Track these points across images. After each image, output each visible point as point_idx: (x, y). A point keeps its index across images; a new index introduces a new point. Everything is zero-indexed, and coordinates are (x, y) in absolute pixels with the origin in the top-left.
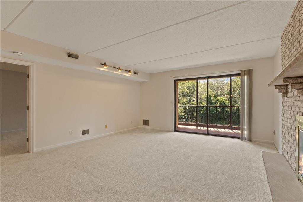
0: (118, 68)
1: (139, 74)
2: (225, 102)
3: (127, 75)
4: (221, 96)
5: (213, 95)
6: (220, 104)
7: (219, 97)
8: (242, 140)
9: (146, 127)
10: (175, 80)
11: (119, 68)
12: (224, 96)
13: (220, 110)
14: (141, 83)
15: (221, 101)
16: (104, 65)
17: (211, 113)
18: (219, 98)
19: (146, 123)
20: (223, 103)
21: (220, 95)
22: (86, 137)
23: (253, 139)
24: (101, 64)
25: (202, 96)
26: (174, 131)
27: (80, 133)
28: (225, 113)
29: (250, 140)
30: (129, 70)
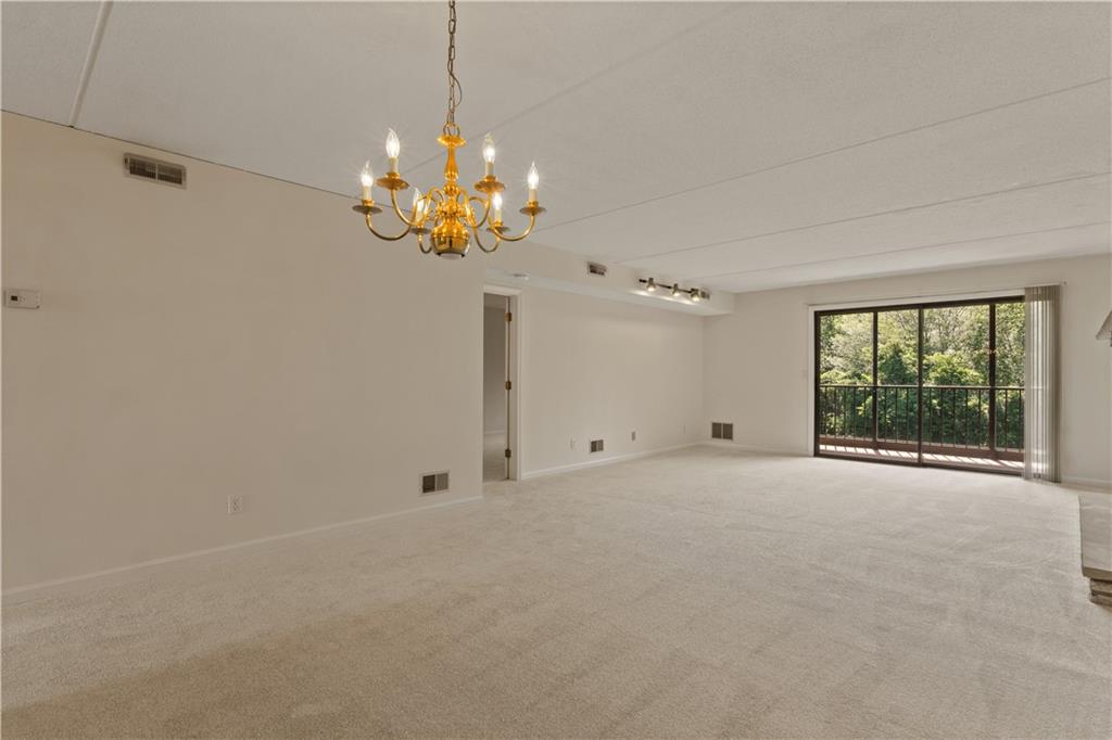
0: (672, 285)
1: (711, 297)
2: (961, 373)
3: (687, 302)
4: (943, 350)
5: (908, 346)
6: (941, 380)
7: (936, 354)
8: (1027, 478)
9: (722, 443)
10: (816, 312)
11: (676, 288)
12: (957, 348)
13: (939, 404)
14: (707, 320)
15: (944, 370)
16: (647, 284)
17: (900, 417)
18: (934, 358)
19: (723, 431)
20: (950, 376)
21: (939, 345)
22: (598, 459)
23: (1063, 477)
24: (641, 281)
25: (863, 350)
26: (812, 453)
27: (588, 447)
28: (960, 417)
29: (1055, 478)
30: (693, 290)
